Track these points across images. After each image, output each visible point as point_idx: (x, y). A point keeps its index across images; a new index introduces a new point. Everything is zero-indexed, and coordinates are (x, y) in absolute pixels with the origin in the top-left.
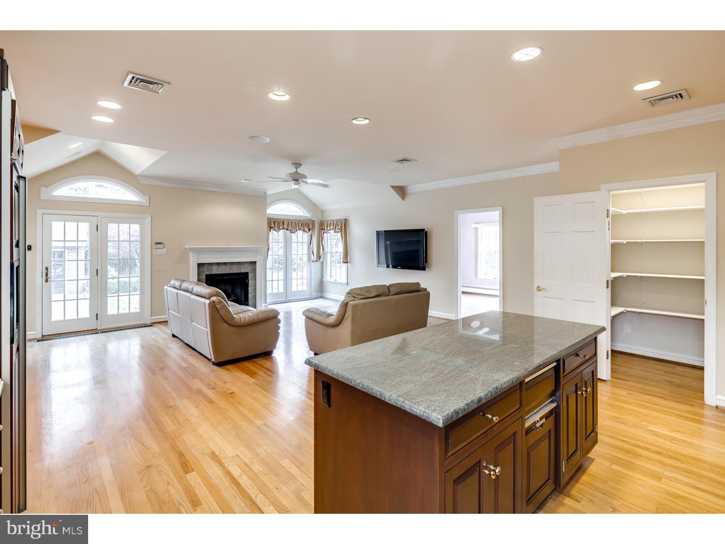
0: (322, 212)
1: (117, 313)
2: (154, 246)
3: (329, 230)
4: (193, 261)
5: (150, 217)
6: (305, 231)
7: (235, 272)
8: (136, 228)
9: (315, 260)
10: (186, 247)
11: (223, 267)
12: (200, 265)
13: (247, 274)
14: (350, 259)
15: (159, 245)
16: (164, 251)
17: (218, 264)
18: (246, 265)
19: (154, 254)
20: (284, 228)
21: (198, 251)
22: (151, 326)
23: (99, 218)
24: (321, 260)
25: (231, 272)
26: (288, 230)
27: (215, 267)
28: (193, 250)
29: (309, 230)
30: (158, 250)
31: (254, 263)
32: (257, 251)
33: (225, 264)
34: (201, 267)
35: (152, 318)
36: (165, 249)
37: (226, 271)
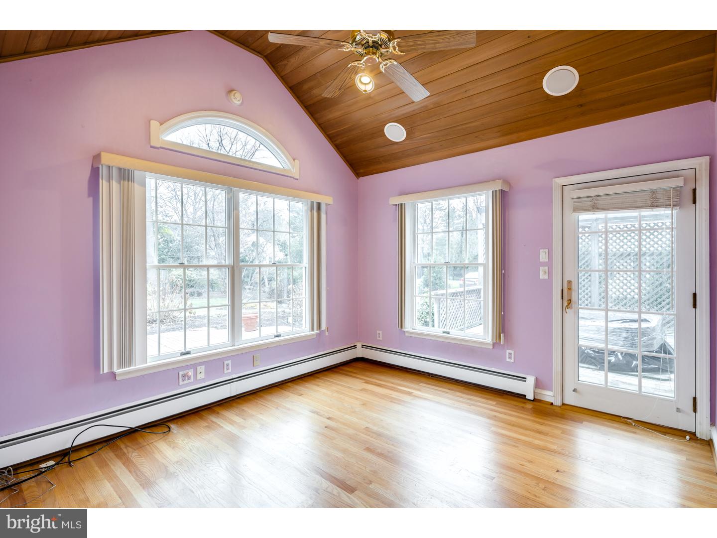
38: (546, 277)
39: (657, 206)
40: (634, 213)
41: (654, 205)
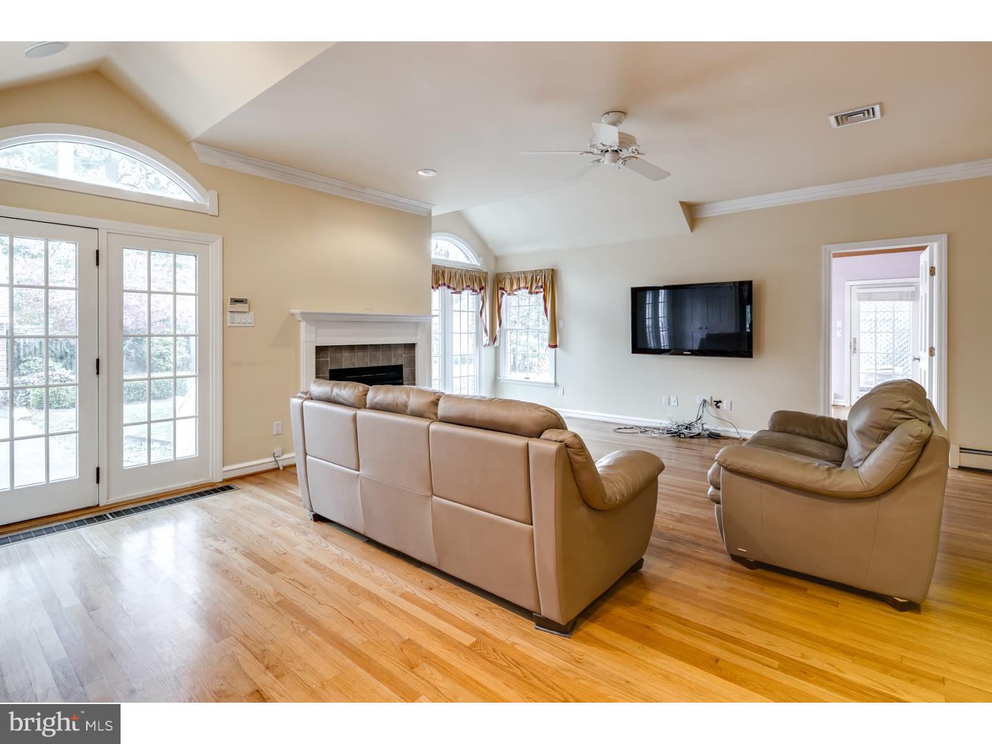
0: (497, 259)
1: (145, 461)
2: (229, 307)
3: (516, 290)
4: (308, 340)
5: (219, 241)
6: (476, 291)
7: (381, 365)
8: (188, 263)
9: (488, 343)
10: (292, 311)
11: (360, 354)
12: (320, 350)
13: (400, 367)
14: (560, 340)
15: (238, 305)
16: (248, 318)
17: (352, 348)
18: (400, 351)
19: (229, 324)
20: (445, 284)
21: (316, 320)
22: (229, 488)
23: (103, 233)
24: (497, 344)
25: (375, 365)
26: (449, 287)
27: (346, 354)
28: (307, 317)
29: (481, 289)
30: (235, 315)
31: (412, 347)
32: (417, 324)
33: (364, 348)
34: (321, 355)
35: (226, 468)
36: (252, 313)
37: (367, 363)
38: (841, 336)
39: (903, 300)
40: (890, 303)
41: (901, 299)
